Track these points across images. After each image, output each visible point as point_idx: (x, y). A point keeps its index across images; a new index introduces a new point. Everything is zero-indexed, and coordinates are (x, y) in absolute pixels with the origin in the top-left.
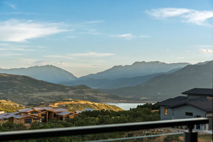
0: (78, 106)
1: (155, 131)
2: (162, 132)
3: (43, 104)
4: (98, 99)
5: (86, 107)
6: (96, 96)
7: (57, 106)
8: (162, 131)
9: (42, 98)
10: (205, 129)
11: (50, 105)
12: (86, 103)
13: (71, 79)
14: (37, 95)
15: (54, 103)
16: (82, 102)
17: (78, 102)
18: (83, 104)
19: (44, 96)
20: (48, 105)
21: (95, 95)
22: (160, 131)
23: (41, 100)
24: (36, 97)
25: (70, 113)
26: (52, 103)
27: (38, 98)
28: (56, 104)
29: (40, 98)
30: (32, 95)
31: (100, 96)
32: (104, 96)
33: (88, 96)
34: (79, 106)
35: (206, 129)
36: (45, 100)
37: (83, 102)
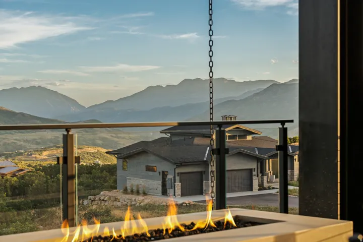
0: (83, 156)
1: (96, 199)
2: (106, 201)
3: (21, 154)
4: (119, 144)
5: (98, 158)
6: (116, 139)
7: (46, 157)
8: (105, 199)
9: (22, 143)
10: (174, 195)
11: (34, 156)
12: (96, 151)
13: (73, 109)
14: (14, 138)
15: (41, 151)
16: (89, 149)
17: (84, 150)
18: (92, 153)
19: (27, 140)
20: (31, 155)
21: (115, 137)
22: (103, 200)
23: (21, 147)
24: (13, 141)
25: (18, 169)
26: (37, 151)
27: (15, 143)
28: (45, 153)
29: (19, 143)
30: (4, 139)
31: (124, 138)
32: (131, 138)
33: (103, 139)
34: (86, 156)
35: (176, 194)
36: (28, 146)
37: (92, 149)
